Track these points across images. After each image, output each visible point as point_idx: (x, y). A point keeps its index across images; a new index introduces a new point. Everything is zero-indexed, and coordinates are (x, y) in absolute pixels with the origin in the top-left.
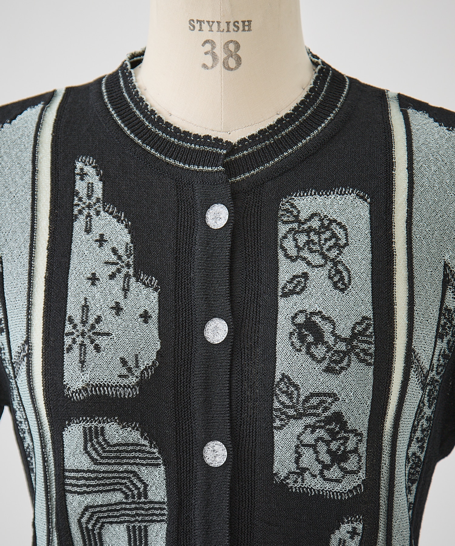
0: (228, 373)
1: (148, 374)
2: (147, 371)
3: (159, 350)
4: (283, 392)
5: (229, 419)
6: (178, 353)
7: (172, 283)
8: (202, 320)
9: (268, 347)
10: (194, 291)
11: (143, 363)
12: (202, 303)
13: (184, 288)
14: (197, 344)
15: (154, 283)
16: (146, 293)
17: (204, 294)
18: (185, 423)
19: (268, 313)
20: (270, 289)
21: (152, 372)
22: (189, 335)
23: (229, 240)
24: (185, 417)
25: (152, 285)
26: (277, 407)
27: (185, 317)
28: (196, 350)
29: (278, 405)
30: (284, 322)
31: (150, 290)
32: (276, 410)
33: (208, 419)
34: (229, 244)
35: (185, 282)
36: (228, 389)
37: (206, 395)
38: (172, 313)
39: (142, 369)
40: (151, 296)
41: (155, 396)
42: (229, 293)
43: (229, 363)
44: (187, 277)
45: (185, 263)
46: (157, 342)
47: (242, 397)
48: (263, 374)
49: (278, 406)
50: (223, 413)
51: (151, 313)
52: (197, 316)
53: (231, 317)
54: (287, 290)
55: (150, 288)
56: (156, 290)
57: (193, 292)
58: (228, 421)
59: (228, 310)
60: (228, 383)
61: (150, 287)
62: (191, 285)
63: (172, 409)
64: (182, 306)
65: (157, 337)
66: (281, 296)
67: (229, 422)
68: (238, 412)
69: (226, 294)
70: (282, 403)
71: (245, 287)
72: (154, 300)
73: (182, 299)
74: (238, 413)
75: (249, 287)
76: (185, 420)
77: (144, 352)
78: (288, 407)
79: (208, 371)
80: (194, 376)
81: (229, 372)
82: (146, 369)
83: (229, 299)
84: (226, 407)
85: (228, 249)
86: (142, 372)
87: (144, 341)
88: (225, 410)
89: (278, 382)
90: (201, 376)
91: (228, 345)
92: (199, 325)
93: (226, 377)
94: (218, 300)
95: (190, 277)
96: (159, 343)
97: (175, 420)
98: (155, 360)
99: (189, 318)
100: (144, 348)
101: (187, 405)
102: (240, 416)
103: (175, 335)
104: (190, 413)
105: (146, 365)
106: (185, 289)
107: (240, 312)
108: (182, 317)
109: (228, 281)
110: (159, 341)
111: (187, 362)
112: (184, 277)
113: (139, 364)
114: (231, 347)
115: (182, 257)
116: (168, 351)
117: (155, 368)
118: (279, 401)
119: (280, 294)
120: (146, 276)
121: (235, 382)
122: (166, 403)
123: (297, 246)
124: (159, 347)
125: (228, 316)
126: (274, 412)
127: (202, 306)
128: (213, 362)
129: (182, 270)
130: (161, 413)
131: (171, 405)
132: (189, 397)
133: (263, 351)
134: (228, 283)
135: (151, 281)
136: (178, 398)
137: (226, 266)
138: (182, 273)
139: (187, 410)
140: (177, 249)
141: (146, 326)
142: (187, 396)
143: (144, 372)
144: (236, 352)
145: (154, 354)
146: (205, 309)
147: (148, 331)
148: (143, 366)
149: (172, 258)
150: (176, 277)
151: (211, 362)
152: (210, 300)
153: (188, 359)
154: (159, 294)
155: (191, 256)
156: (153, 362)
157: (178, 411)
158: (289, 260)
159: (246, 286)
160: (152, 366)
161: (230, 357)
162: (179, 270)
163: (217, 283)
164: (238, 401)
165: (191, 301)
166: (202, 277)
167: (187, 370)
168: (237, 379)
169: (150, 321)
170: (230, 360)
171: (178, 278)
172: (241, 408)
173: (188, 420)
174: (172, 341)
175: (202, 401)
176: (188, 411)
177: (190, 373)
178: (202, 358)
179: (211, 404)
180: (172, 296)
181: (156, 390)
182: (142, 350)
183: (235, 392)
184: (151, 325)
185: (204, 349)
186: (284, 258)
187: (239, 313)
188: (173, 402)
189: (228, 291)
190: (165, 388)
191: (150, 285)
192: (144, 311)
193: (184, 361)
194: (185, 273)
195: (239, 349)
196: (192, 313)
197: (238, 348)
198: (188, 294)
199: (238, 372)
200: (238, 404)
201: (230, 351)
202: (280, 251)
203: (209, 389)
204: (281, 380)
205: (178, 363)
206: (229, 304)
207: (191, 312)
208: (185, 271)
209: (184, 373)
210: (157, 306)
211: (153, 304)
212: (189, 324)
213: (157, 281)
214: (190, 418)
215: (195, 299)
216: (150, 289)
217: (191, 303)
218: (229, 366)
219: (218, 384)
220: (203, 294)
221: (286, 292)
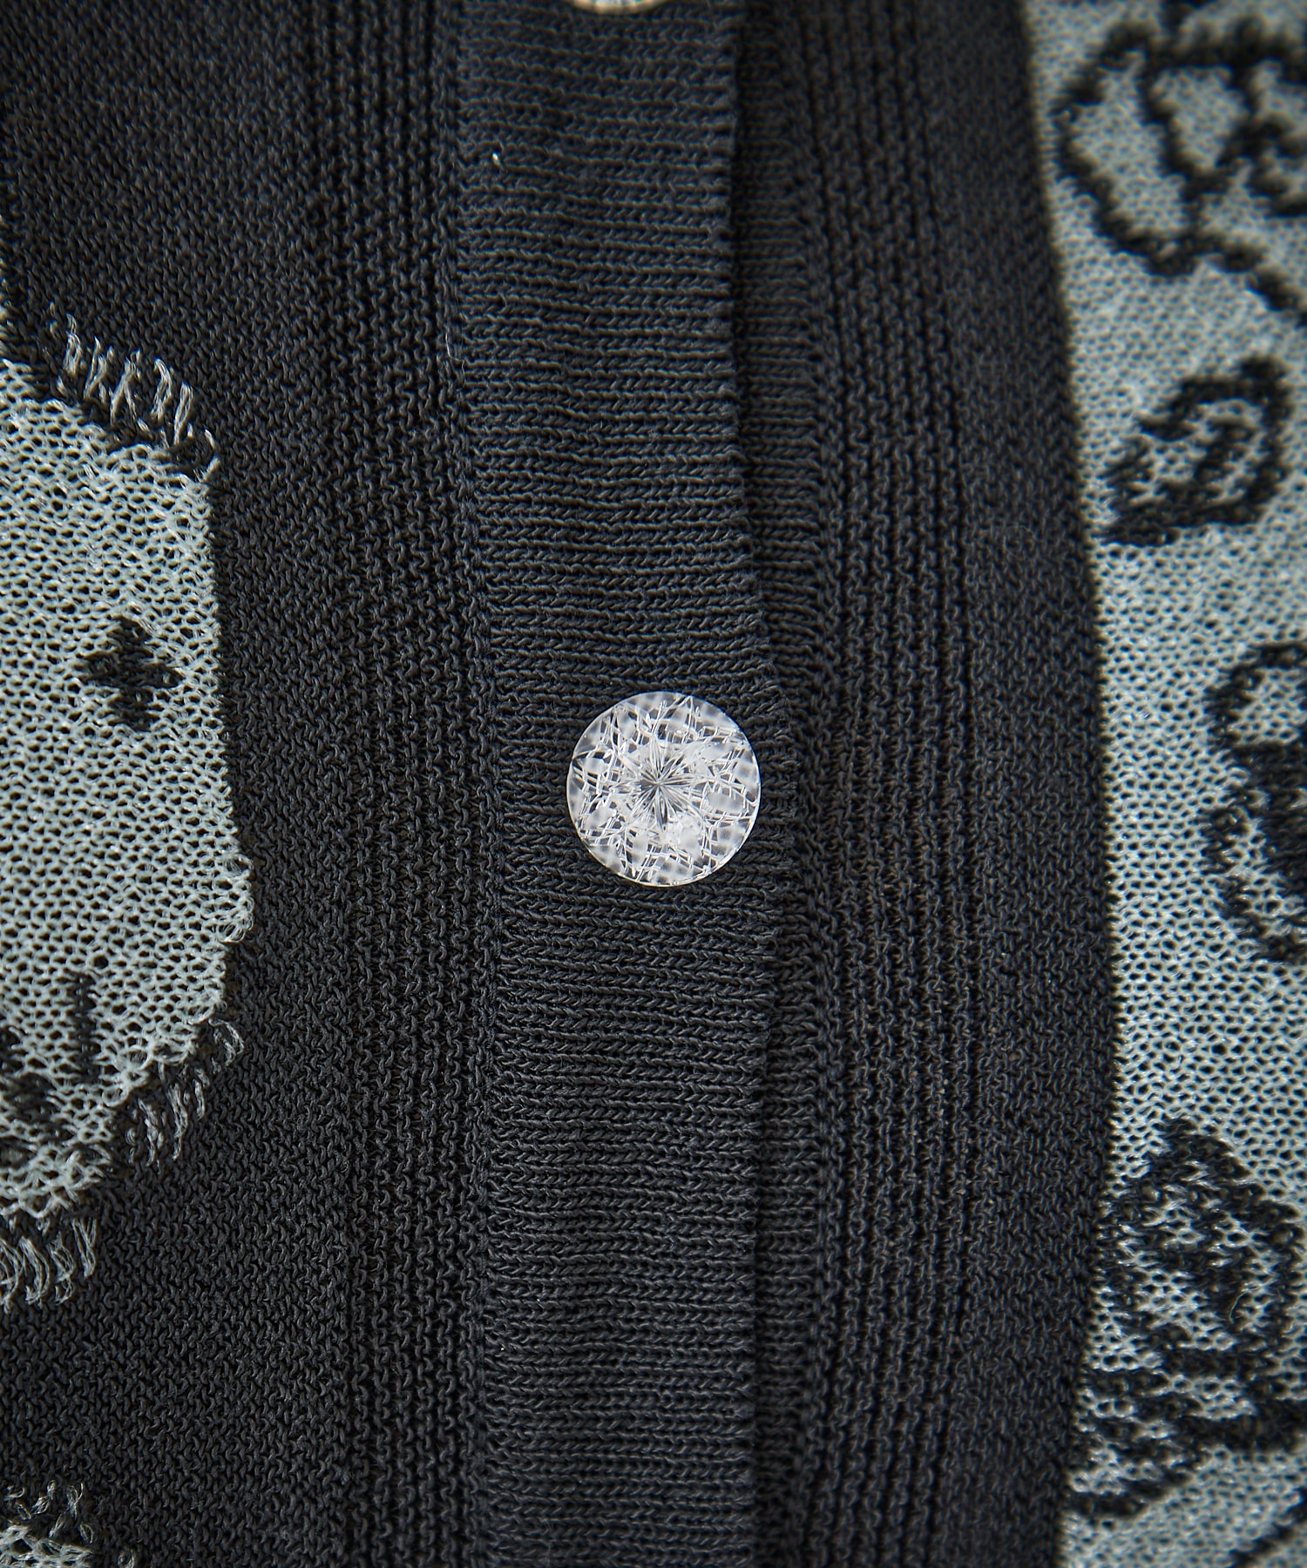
0: (753, 1107)
1: (167, 1128)
2: (163, 1106)
3: (250, 935)
4: (1170, 1261)
5: (743, 1444)
6: (376, 953)
7: (306, 411)
8: (541, 703)
9: (1051, 918)
10: (471, 476)
11: (132, 1041)
12: (538, 570)
13: (396, 449)
14: (510, 883)
15: (171, 408)
16: (121, 490)
17: (552, 504)
18: (412, 1466)
19: (1031, 660)
20: (1026, 475)
21: (191, 1106)
22: (450, 813)
23: (720, 103)
24: (413, 1422)
25: (154, 425)
26: (1120, 1365)
27: (415, 678)
28: (509, 927)
29: (1130, 1350)
30: (1158, 733)
31: (149, 465)
32: (1106, 1384)
33: (587, 1440)
34: (723, 132)
35: (394, 401)
36: (747, 1227)
37: (577, 1264)
38: (319, 641)
39: (124, 1084)
40: (157, 511)
41: (205, 1287)
42: (738, 504)
43: (757, 1030)
44: (411, 367)
45: (387, 259)
46: (225, 876)
47: (842, 1275)
48: (1022, 1123)
49: (1128, 1359)
50: (704, 1400)
51: (165, 648)
52: (501, 667)
53: (770, 685)
54: (1149, 493)
55: (148, 448)
56: (186, 459)
57: (463, 484)
58: (741, 1455)
59: (742, 634)
60: (750, 1182)
61: (144, 439)
62: (443, 428)
63: (326, 1377)
64: (387, 588)
65: (228, 839)
66: (1113, 534)
67: (743, 1465)
68: (804, 1384)
69: (719, 507)
70: (1164, 1339)
71: (843, 456)
72: (180, 545)
73: (382, 533)
74: (806, 1395)
75: (869, 458)
76: (412, 1444)
77: (135, 955)
78: (1201, 1363)
79: (594, 1085)
80: (490, 1123)
81: (756, 1096)
82: (152, 1090)
83: (745, 548)
84: (728, 1355)
85: (717, 164)
86: (124, 1116)
87: (133, 868)
88: (717, 1378)
89: (1137, 1185)
90: (546, 1130)
91: (750, 897)
92: (524, 736)
93: (735, 1138)
94: (656, 554)
95: (435, 366)
96: (239, 880)
97: (343, 1453)
98: (218, 1013)
99: (442, 679)
100: (134, 921)
101: (432, 1336)
102: (818, 1416)
103: (350, 818)
104: (454, 1395)
105: (151, 1057)
106: (398, 455)
107: (819, 641)
108: (389, 673)
109: (725, 410)
110: (243, 867)
111: (441, 1018)
112: (391, 360)
113: (105, 1053)
114: (775, 914)
115: (362, 210)
116: (305, 939)
117: (213, 1078)
118: (1137, 1324)
119: (1103, 517)
120: (103, 353)
121: (796, 1172)
122: (287, 1328)
123: (1173, 161)
124: (244, 914)
125: (750, 679)
126: (1089, 1393)
127: (542, 594)
128: (634, 1019)
129: (370, 312)
130: (246, 1408)
131: (321, 1342)
132: (453, 1280)
133: (1018, 946)
134: (728, 422)
135: (146, 387)
136: (368, 1286)
137: (706, 298)
138: (370, 332)
139: (431, 1375)
140: (314, 147)
141: (138, 747)
142: (433, 1274)
143: (142, 1115)
144: (799, 943)
145: (210, 969)
146: (569, 616)
147: (159, 790)
148: (130, 1067)
149: (288, 218)
150: (325, 365)
151: (623, 1020)
152: (598, 553)
153: (445, 999)
154: (217, 494)
155: (431, 209)
156: (204, 1030)
157: (368, 1383)
158: (1134, 267)
159: (848, 449)
160: (194, 1059)
161: (764, 987)
162: (343, 310)
163: (640, 422)
164: (816, 1308)
165: (450, 554)
166: (530, 368)
167: (438, 1080)
168: (809, 1149)
169: (169, 708)
170: (763, 1008)
171: (345, 373)
172: (833, 1353)
173: (437, 1446)
174: (334, 861)
175: (553, 1310)
176: (437, 1384)
177: (461, 1099)
178: (555, 991)
179: (610, 1329)
180: (310, 510)
181: (222, 1239)
182: (120, 943)
183: (792, 1239)
184: (176, 743)
185: (570, 925)
186: (1100, 251)
187: (816, 649)
188: (341, 1320)
189: (736, 484)
190: (282, 1223)
191: (142, 426)
192: (113, 626)
193: (418, 1014)
194: (392, 337)
195: (824, 923)
196: (464, 644)
197: (813, 917)
198: (425, 498)
199: (819, 1094)
200: (813, 1330)
201: (769, 946)
202: (1058, 191)
203: (600, 1219)
204: (1162, 1169)
205: (373, 1025)
206: (750, 590)
207: (460, 636)
208: (391, 317)
209: (417, 1104)
210: (205, 592)
211: (175, 575)
212: (444, 725)
213: (185, 389)
214: (454, 1432)
215: (482, 534)
216: (143, 455)
217: (453, 568)
218: (757, 1052)
219: (667, 1188)
220: (542, 503)
221: (1149, 504)
